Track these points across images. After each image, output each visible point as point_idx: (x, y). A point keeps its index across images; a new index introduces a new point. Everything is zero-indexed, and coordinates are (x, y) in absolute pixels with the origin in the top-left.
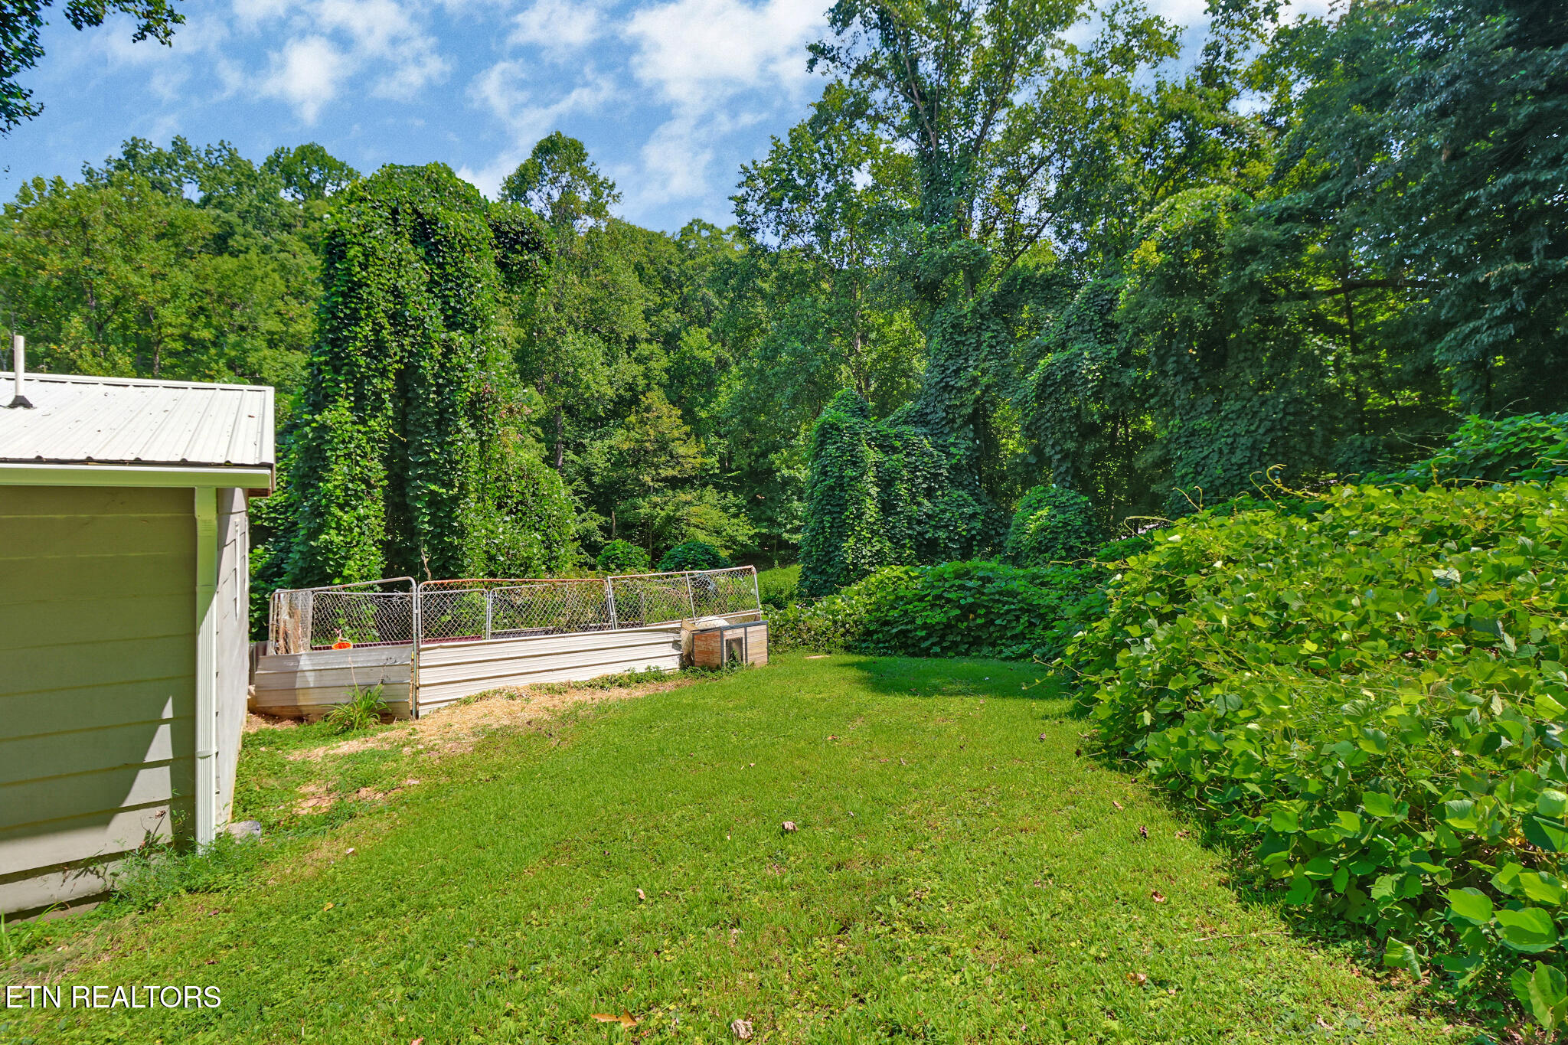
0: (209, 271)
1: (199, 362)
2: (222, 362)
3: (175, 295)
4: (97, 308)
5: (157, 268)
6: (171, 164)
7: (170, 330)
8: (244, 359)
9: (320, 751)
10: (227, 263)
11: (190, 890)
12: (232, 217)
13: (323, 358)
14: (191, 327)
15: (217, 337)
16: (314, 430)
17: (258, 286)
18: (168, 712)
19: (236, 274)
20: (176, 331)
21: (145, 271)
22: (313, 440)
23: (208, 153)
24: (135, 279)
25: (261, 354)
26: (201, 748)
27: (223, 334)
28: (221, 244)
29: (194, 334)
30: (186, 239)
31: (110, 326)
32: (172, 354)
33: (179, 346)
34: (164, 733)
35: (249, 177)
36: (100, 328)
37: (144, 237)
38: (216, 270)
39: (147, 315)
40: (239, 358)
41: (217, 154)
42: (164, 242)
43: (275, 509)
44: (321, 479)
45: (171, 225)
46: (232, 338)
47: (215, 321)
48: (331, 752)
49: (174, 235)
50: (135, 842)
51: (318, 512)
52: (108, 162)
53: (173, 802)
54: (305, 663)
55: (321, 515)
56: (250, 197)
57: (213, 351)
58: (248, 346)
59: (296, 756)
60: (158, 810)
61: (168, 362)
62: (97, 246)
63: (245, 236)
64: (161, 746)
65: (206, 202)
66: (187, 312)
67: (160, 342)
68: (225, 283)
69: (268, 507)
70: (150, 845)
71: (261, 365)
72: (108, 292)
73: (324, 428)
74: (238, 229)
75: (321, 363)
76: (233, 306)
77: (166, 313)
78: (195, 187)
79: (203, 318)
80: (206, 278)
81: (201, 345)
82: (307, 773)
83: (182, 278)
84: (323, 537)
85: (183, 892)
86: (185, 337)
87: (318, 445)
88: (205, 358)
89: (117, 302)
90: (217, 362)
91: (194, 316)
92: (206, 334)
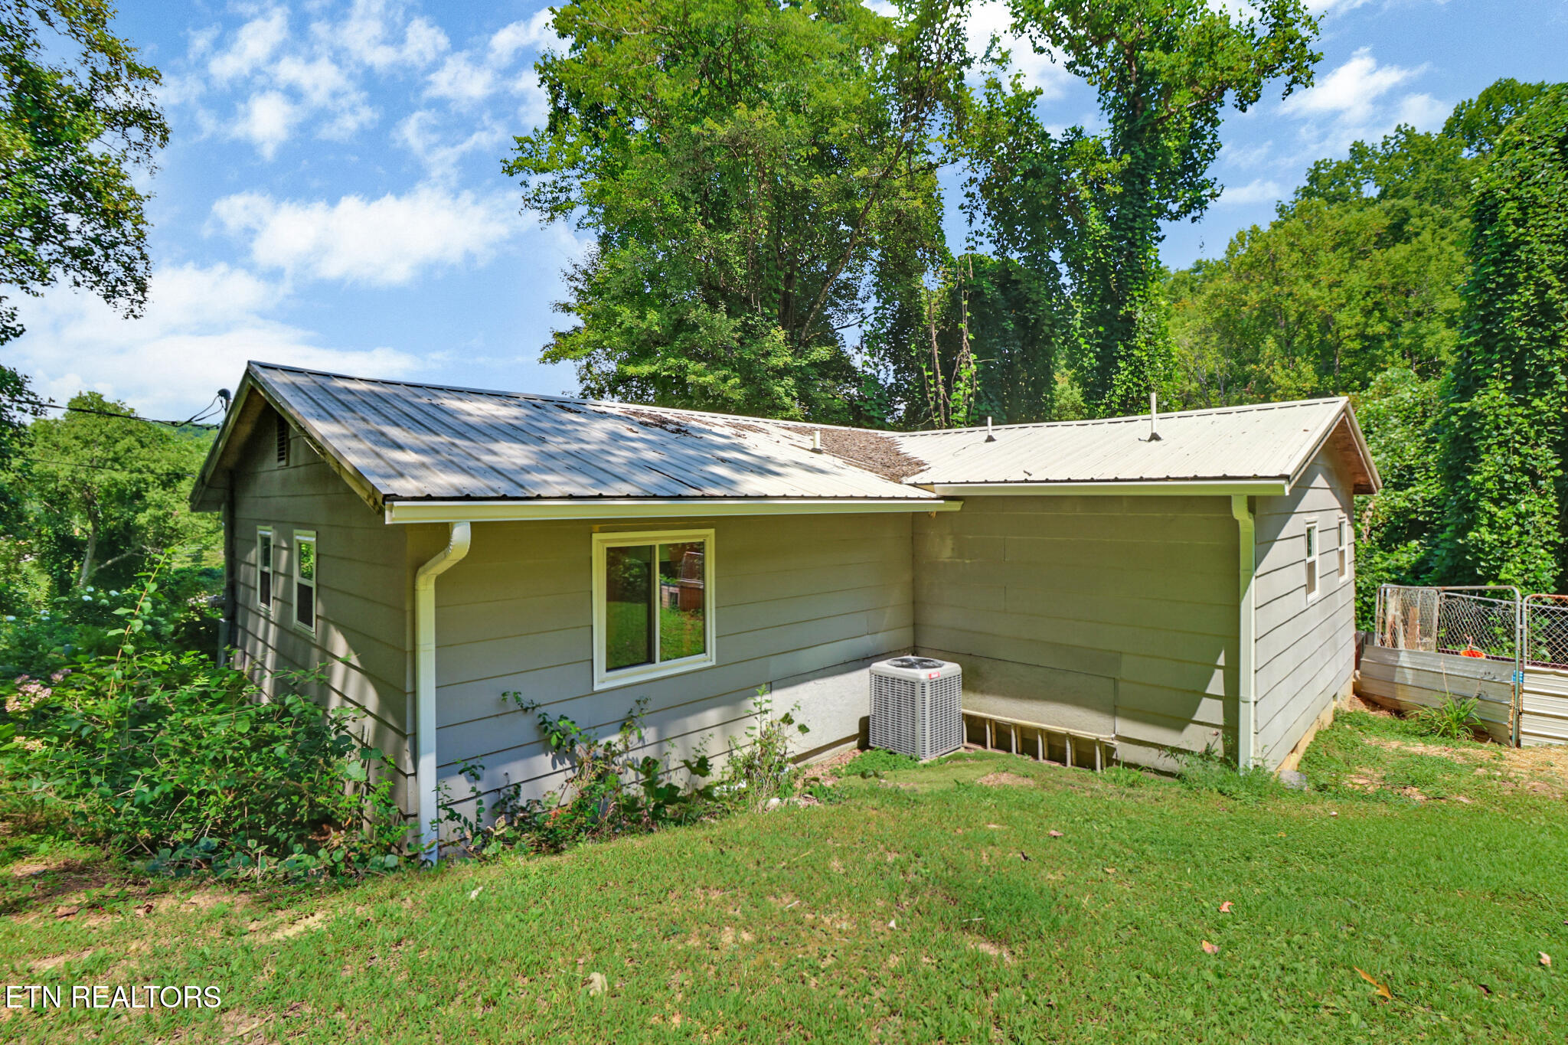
0: (1381, 265)
1: (1374, 357)
2: (1397, 353)
3: (1350, 298)
4: (1287, 326)
5: (1334, 277)
6: (1349, 170)
7: (1347, 332)
8: (1421, 346)
9: (1395, 744)
10: (1399, 252)
11: (1220, 792)
12: (1407, 202)
13: (1472, 339)
14: (1366, 325)
15: (1391, 329)
16: (1461, 418)
17: (1432, 266)
18: (1221, 661)
19: (1408, 261)
20: (1353, 332)
21: (1323, 284)
22: (1461, 429)
23: (1384, 145)
24: (1314, 293)
25: (1438, 337)
26: (1242, 694)
27: (1398, 324)
28: (1397, 232)
29: (1369, 331)
30: (1359, 242)
31: (1297, 340)
32: (1350, 353)
33: (1356, 345)
34: (1218, 676)
35: (1425, 152)
36: (1289, 343)
37: (1321, 253)
38: (1388, 263)
39: (1327, 323)
40: (1415, 346)
41: (1393, 142)
42: (1339, 251)
43: (1431, 503)
44: (1470, 471)
45: (1346, 233)
46: (1407, 326)
47: (1390, 313)
48: (1404, 748)
49: (1349, 241)
50: (1199, 748)
51: (1469, 507)
52: (1296, 193)
53: (1224, 728)
54: (1404, 660)
55: (1471, 510)
56: (1428, 172)
57: (1387, 344)
58: (1422, 331)
59: (1372, 741)
60: (1214, 731)
61: (1346, 362)
62: (1284, 273)
63: (1421, 217)
64: (1217, 684)
65: (1383, 196)
66: (1362, 310)
67: (1339, 345)
68: (1398, 272)
69: (1424, 500)
70: (1207, 754)
71: (1438, 349)
72: (1292, 309)
73: (1473, 415)
74: (1413, 212)
75: (1471, 344)
76: (1408, 293)
77: (1342, 317)
78: (1372, 184)
79: (1377, 314)
80: (1379, 274)
81: (1376, 340)
82: (1376, 759)
83: (1356, 280)
84: (1471, 535)
85: (1215, 790)
86: (1362, 336)
87: (1467, 434)
88: (1379, 352)
89: (1301, 317)
90: (1391, 354)
91: (1368, 313)
92: (1381, 328)
